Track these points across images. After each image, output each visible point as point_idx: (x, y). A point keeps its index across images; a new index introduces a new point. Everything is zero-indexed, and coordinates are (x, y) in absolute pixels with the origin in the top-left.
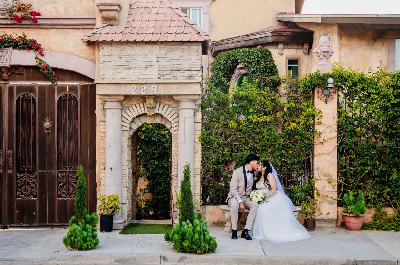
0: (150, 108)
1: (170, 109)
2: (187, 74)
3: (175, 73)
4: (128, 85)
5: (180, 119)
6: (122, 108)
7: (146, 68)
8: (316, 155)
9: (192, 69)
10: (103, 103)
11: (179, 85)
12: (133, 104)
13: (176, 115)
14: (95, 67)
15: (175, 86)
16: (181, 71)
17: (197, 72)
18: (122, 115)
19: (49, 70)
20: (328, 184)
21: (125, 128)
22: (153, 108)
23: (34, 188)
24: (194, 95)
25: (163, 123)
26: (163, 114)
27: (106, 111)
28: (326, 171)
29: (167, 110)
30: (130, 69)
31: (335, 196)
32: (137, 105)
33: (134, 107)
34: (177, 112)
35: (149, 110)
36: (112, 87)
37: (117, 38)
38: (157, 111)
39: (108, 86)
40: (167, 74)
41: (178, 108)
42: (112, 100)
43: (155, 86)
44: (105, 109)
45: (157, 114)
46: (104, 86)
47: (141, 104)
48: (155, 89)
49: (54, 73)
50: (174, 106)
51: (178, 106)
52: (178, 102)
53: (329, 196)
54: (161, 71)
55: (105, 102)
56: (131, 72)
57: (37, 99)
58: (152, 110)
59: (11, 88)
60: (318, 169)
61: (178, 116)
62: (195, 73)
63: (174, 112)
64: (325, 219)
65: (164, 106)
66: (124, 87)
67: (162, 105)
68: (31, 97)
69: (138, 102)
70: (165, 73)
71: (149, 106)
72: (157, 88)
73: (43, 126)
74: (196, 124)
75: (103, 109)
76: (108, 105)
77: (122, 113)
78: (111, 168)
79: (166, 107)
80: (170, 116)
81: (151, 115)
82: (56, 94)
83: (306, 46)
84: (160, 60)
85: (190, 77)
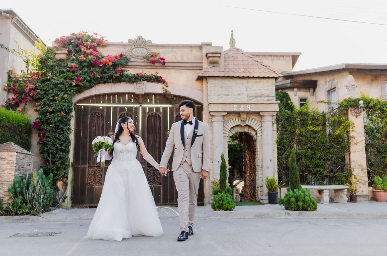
0: (243, 121)
1: (256, 122)
2: (266, 98)
3: (259, 98)
4: (231, 105)
5: (263, 128)
6: (223, 121)
7: (239, 95)
8: (352, 152)
9: (269, 95)
10: (211, 117)
11: (265, 104)
12: (231, 119)
13: (260, 126)
14: (203, 94)
15: (262, 105)
16: (262, 97)
17: (273, 97)
18: (224, 126)
19: (171, 96)
20: (361, 171)
21: (226, 135)
22: (245, 121)
23: (159, 178)
24: (274, 111)
25: (250, 131)
26: (251, 125)
27: (213, 123)
28: (359, 163)
29: (254, 122)
30: (228, 95)
31: (366, 179)
32: (234, 119)
33: (232, 120)
34: (261, 123)
35: (242, 122)
36: (221, 106)
37: (221, 75)
38: (247, 123)
39: (218, 105)
40: (253, 99)
41: (262, 121)
42: (219, 115)
43: (250, 105)
44: (212, 122)
45: (247, 126)
46: (215, 105)
47: (237, 118)
48: (250, 107)
49: (175, 98)
50: (259, 120)
51: (261, 120)
52: (262, 117)
53: (363, 179)
54: (249, 97)
55: (212, 117)
56: (229, 97)
57: (161, 116)
58: (244, 122)
59: (144, 109)
60: (354, 161)
61: (261, 127)
62: (271, 98)
63: (258, 124)
64: (361, 195)
65: (252, 120)
66: (228, 106)
67: (250, 119)
68: (157, 115)
69: (234, 117)
70: (251, 98)
71: (243, 119)
72: (251, 107)
73: (165, 135)
74: (274, 132)
75: (210, 122)
76: (214, 119)
77: (224, 125)
78: (218, 162)
79: (253, 120)
80: (256, 126)
81: (244, 125)
82: (175, 113)
83: (312, 90)
84: (248, 89)
85: (268, 100)
